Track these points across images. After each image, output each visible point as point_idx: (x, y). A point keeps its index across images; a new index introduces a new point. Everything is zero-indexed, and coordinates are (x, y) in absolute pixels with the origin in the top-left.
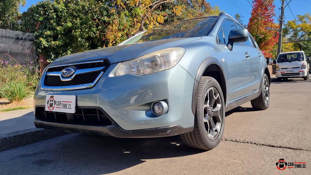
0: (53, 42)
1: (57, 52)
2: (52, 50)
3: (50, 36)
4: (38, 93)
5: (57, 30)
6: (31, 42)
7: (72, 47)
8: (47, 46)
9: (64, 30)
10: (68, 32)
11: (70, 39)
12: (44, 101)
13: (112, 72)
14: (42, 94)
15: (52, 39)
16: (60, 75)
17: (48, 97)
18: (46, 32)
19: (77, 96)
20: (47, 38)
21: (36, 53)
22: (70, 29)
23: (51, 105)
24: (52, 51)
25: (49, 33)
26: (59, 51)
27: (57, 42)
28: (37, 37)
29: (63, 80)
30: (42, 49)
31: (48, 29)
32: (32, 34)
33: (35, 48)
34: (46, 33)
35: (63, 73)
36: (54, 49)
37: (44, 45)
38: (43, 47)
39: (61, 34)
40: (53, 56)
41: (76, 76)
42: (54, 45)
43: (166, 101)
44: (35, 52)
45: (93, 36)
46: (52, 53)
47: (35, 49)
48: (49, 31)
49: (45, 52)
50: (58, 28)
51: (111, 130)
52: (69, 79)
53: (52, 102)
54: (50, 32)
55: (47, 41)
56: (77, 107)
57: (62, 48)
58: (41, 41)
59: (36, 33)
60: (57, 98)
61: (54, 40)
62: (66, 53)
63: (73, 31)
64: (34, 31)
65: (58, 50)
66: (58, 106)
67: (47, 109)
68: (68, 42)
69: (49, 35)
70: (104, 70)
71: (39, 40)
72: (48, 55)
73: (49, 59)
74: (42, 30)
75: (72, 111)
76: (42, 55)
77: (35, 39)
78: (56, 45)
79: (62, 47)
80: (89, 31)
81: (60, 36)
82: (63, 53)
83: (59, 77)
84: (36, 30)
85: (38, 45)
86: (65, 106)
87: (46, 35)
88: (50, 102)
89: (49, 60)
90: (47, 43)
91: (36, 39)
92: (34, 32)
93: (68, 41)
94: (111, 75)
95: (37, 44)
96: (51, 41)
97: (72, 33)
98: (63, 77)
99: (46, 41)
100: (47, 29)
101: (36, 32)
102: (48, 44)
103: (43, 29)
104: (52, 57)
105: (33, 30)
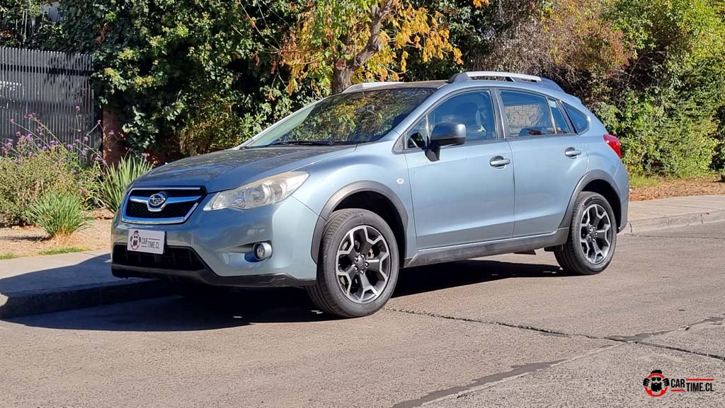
0: (139, 80)
1: (149, 104)
2: (136, 98)
3: (132, 62)
4: (117, 225)
5: (150, 47)
6: (84, 78)
7: (187, 89)
8: (124, 88)
9: (169, 45)
10: (178, 48)
11: (182, 69)
12: (125, 237)
13: (208, 203)
14: (121, 227)
15: (137, 70)
16: (147, 202)
17: (131, 232)
18: (123, 52)
19: (166, 233)
20: (123, 67)
21: (96, 107)
22: (185, 42)
23: (135, 243)
24: (135, 101)
25: (128, 53)
26: (153, 103)
27: (150, 79)
28: (99, 66)
29: (151, 210)
30: (110, 97)
31: (128, 43)
32: (85, 56)
33: (93, 93)
34: (122, 55)
35: (151, 201)
36: (140, 96)
37: (115, 86)
38: (113, 91)
39: (161, 55)
40: (137, 114)
41: (167, 205)
42: (141, 86)
43: (269, 242)
44: (93, 104)
45: (248, 58)
46: (136, 106)
47: (93, 98)
48: (131, 49)
49: (117, 105)
50: (154, 42)
51: (203, 275)
52: (159, 210)
53: (136, 239)
54: (132, 51)
55: (125, 76)
56: (166, 246)
57: (162, 93)
58: (109, 77)
59: (97, 55)
60: (142, 233)
61: (143, 74)
62: (171, 107)
63: (191, 50)
64: (92, 47)
65: (152, 100)
66: (144, 245)
67: (129, 248)
68: (178, 77)
69: (130, 58)
70: (199, 201)
71: (103, 74)
72: (124, 113)
73: (127, 122)
74: (113, 45)
75: (160, 251)
76: (110, 112)
77: (93, 69)
78: (145, 86)
79: (161, 90)
80: (233, 46)
81: (156, 62)
82: (163, 106)
83: (145, 205)
84: (98, 46)
85: (102, 86)
86: (152, 245)
87: (121, 59)
88: (134, 239)
89: (127, 127)
90: (123, 82)
91: (96, 71)
92: (91, 50)
93: (177, 74)
94: (207, 208)
95: (100, 84)
96: (133, 75)
97: (189, 55)
98: (151, 206)
99: (121, 75)
100: (126, 43)
101: (97, 53)
102: (125, 85)
103: (115, 44)
104: (136, 118)
105: (90, 43)
